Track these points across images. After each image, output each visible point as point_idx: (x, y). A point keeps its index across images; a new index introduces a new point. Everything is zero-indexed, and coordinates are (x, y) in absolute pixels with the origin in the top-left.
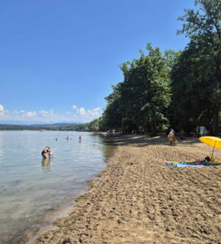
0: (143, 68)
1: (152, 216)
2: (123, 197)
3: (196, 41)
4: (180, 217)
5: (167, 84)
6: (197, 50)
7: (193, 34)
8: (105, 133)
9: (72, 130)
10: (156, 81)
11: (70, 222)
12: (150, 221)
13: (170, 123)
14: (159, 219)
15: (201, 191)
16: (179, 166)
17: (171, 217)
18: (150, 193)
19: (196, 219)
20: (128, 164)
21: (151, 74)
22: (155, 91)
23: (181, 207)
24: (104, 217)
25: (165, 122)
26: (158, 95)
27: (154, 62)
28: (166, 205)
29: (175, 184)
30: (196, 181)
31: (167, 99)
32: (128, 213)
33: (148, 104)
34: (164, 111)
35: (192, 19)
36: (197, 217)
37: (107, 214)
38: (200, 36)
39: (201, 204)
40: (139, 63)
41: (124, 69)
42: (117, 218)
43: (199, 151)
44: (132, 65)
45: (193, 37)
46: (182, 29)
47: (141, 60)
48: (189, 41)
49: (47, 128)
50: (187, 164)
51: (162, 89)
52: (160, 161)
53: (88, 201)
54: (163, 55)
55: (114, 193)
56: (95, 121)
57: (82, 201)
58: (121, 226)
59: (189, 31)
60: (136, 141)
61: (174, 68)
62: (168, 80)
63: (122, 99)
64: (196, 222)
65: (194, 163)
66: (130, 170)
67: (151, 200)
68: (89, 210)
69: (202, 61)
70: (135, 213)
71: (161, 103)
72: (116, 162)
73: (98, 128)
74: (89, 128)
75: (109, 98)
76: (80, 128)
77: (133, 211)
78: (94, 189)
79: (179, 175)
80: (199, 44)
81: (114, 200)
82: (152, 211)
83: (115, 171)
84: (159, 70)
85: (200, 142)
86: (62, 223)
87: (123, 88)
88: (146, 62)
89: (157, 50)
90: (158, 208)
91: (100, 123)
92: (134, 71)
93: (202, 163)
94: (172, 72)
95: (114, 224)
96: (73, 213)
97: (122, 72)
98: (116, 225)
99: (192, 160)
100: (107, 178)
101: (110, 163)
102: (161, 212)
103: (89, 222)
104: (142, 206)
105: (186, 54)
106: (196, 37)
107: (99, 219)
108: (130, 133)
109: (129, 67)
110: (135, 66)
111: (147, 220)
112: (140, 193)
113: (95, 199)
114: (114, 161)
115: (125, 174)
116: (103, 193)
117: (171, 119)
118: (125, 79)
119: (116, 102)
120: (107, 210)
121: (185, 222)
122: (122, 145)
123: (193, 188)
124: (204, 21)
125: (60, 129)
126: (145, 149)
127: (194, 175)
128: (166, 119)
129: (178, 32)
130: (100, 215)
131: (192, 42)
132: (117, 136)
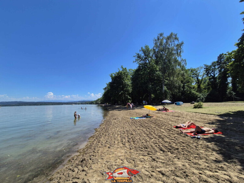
0: (120, 76)
1: (124, 143)
2: (111, 135)
3: (141, 66)
4: (136, 142)
5: (130, 83)
6: (141, 69)
7: (139, 63)
8: (103, 105)
9: (87, 104)
10: (126, 81)
11: (85, 150)
12: (123, 145)
13: (132, 100)
14: (127, 144)
15: (144, 130)
16: (136, 119)
17: (132, 143)
18: (123, 132)
19: (143, 143)
20: (114, 119)
21: (123, 78)
22: (126, 86)
23: (136, 138)
24: (102, 146)
25: (130, 99)
26: (127, 87)
27: (124, 73)
28: (130, 137)
29: (134, 127)
30: (143, 125)
31: (130, 89)
32: (113, 143)
33: (122, 92)
34: (129, 94)
35: (139, 57)
36: (143, 141)
37: (104, 144)
38: (142, 64)
39: (145, 135)
40: (118, 74)
41: (111, 76)
42: (108, 146)
43: (144, 112)
44: (115, 75)
45: (139, 64)
46: (135, 61)
47: (119, 73)
48: (138, 65)
49: (75, 103)
50: (139, 117)
51: (128, 85)
52: (128, 117)
53: (95, 139)
54: (128, 71)
55: (107, 134)
56: (99, 99)
57: (92, 139)
58: (110, 150)
59: (138, 61)
60: (117, 108)
61: (133, 76)
62: (130, 81)
63: (110, 89)
64: (142, 144)
65: (142, 117)
66: (114, 122)
67: (123, 135)
68: (95, 143)
69: (144, 74)
70: (116, 142)
71: (128, 91)
72: (108, 119)
73: (100, 103)
74: (96, 103)
75: (105, 89)
76: (91, 103)
77: (115, 141)
78: (97, 132)
79: (136, 123)
80: (142, 67)
81: (107, 137)
82: (124, 141)
83: (108, 123)
84: (126, 77)
85: (144, 107)
86: (81, 151)
87: (111, 84)
88: (121, 73)
89: (126, 68)
90: (127, 139)
91: (101, 100)
92: (116, 77)
93: (145, 117)
94: (132, 78)
95: (107, 149)
96: (87, 145)
97: (111, 78)
98: (108, 149)
99: (141, 116)
100: (104, 126)
101: (105, 119)
102: (128, 141)
103: (95, 149)
104: (119, 139)
105: (137, 71)
106: (141, 64)
107: (100, 147)
108: (115, 105)
109: (114, 75)
110: (116, 75)
111: (122, 145)
112: (119, 133)
113: (98, 138)
114: (107, 118)
115: (112, 124)
116: (101, 134)
117: (132, 98)
118: (112, 81)
119: (108, 91)
120: (104, 142)
121: (138, 144)
122: (111, 110)
123: (141, 128)
124: (144, 58)
125: (82, 104)
126: (121, 111)
127: (142, 123)
128: (130, 98)
129: (134, 62)
130: (100, 145)
131: (139, 66)
132: (109, 106)
